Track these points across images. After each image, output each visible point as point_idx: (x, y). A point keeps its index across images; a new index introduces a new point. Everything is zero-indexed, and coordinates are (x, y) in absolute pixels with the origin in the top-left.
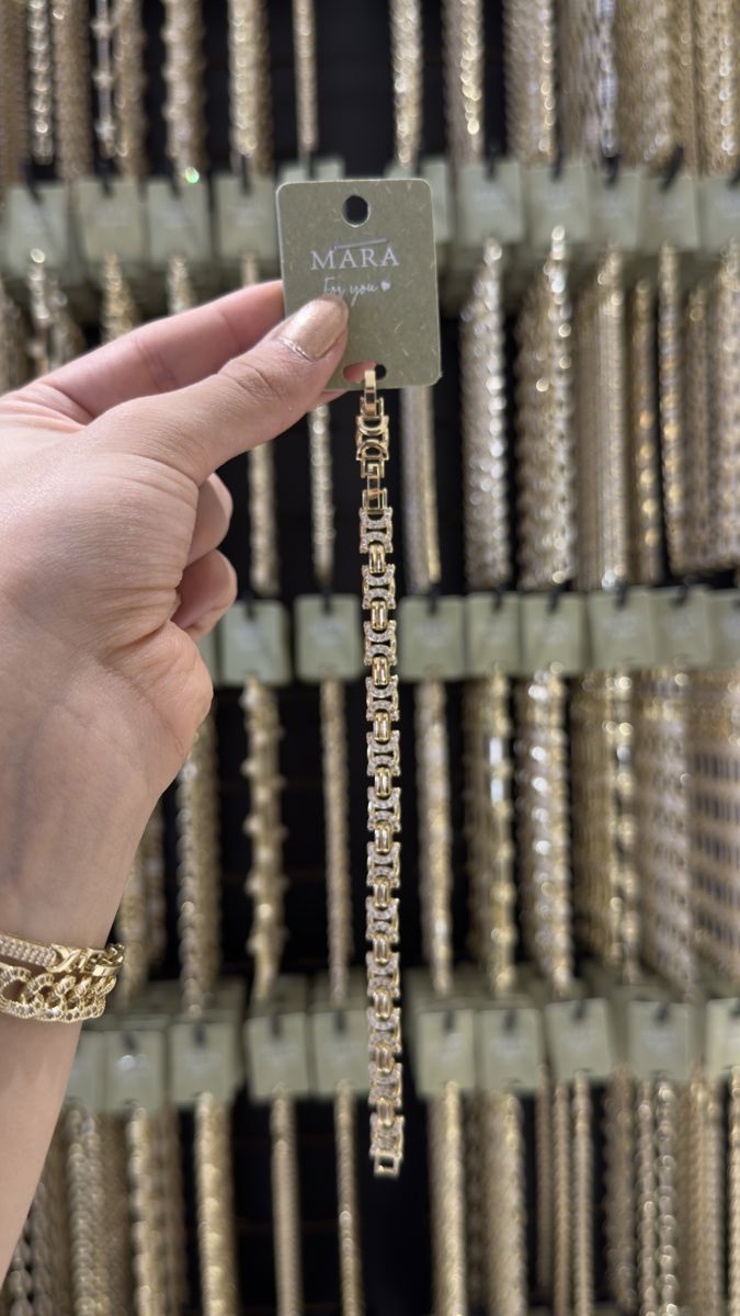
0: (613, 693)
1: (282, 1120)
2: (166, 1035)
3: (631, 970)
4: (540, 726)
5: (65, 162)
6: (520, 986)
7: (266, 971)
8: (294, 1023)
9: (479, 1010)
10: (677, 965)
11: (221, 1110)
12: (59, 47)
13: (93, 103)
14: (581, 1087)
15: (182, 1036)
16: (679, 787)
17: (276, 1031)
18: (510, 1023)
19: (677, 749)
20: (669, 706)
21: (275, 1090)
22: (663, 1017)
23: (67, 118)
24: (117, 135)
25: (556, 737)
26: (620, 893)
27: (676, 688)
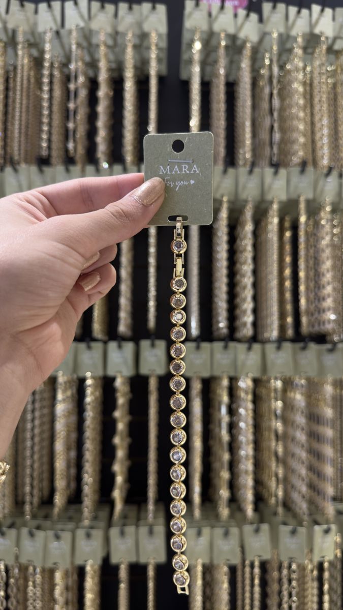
0: (275, 387)
1: (123, 574)
2: (73, 532)
3: (280, 510)
4: (243, 399)
5: (54, 158)
6: (232, 516)
7: (119, 506)
8: (130, 530)
9: (213, 527)
10: (300, 509)
11: (96, 567)
12: (54, 113)
13: (66, 135)
14: (257, 564)
15: (80, 533)
16: (303, 429)
17: (122, 533)
18: (226, 534)
19: (302, 412)
20: (299, 393)
21: (121, 560)
22: (294, 532)
23: (56, 140)
24: (75, 148)
25: (250, 406)
26: (276, 475)
27: (302, 386)
